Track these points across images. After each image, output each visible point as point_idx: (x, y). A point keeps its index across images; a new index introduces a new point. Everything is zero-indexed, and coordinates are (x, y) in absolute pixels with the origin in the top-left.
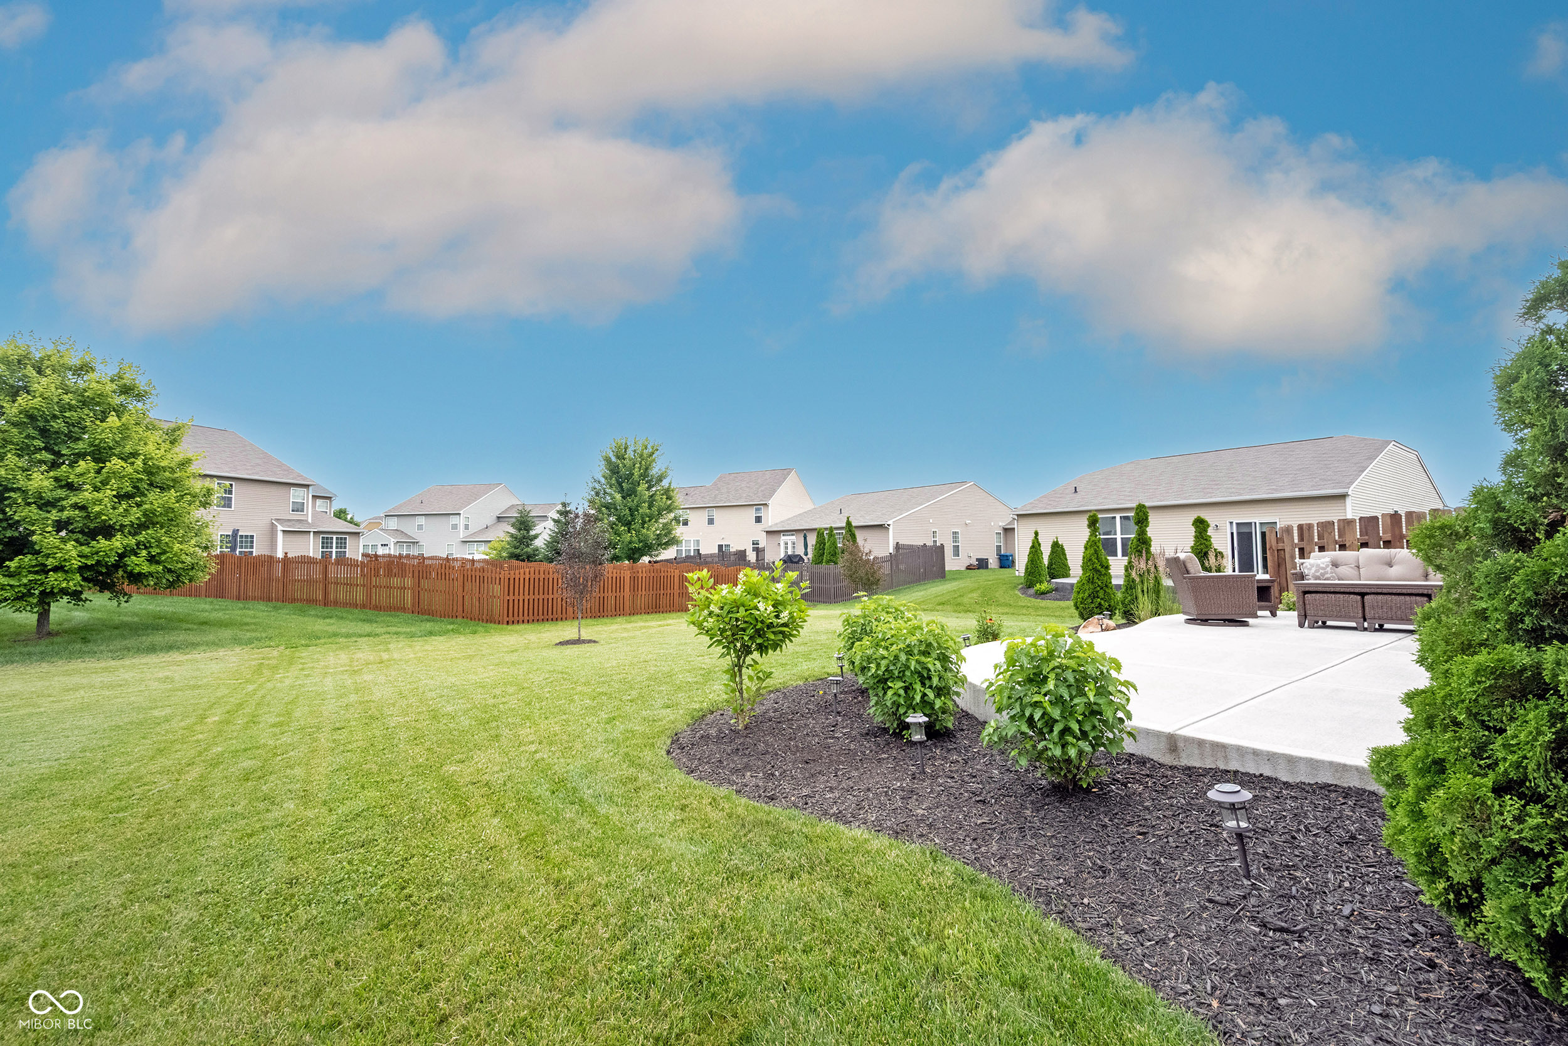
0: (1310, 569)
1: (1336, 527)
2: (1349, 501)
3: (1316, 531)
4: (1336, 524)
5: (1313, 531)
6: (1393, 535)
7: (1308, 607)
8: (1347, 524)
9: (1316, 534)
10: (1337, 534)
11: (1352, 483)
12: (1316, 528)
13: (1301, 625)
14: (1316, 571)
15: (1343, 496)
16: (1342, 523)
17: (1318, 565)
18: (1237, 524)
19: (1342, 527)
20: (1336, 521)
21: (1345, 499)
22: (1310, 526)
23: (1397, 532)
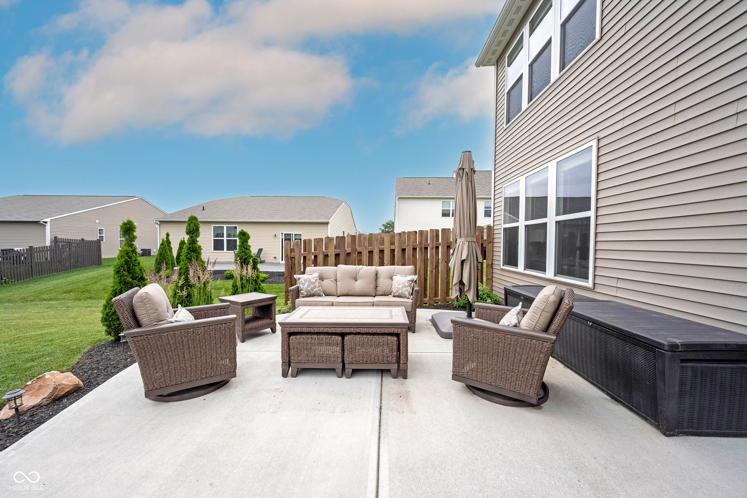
0: (304, 284)
1: (324, 243)
2: (329, 225)
3: (313, 244)
4: (324, 240)
5: (312, 245)
6: (352, 250)
7: (292, 352)
8: (329, 239)
9: (313, 247)
10: (324, 247)
11: (330, 217)
12: (313, 242)
13: (285, 375)
14: (308, 286)
15: (327, 223)
16: (327, 239)
17: (310, 280)
18: (285, 234)
19: (327, 243)
20: (324, 238)
21: (328, 225)
22: (310, 241)
23: (354, 247)
